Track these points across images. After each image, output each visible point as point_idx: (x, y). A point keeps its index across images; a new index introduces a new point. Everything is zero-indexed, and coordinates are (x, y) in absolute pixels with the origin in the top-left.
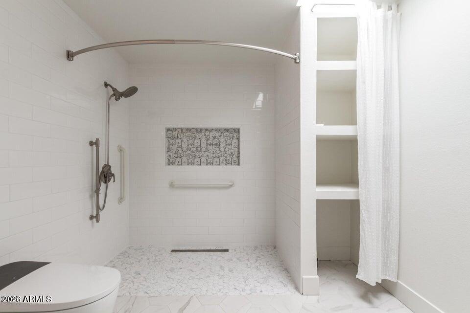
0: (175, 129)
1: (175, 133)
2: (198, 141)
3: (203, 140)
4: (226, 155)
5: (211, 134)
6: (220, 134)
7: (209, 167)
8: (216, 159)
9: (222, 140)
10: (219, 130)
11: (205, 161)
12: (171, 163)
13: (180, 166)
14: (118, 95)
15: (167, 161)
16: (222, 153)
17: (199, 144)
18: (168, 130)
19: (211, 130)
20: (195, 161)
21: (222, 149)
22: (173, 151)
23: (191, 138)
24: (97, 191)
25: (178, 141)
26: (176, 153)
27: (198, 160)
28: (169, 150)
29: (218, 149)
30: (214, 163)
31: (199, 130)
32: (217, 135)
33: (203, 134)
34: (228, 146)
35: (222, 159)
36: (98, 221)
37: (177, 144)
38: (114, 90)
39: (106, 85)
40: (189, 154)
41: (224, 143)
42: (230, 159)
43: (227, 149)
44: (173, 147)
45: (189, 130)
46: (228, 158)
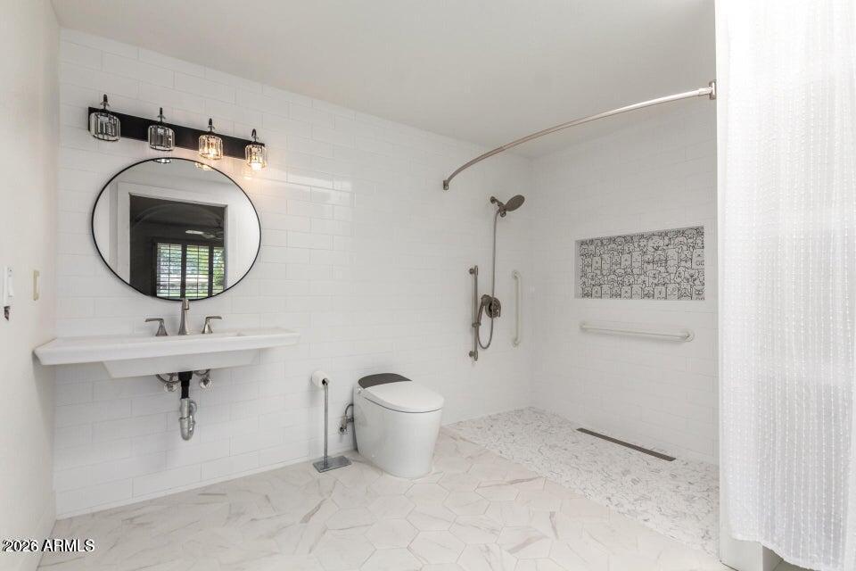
0: (592, 241)
1: (592, 247)
2: (627, 256)
3: (636, 255)
4: (679, 280)
5: (651, 243)
6: (667, 241)
7: (646, 301)
8: (659, 288)
9: (672, 252)
10: (666, 235)
11: (639, 292)
12: (587, 295)
13: (599, 299)
14: (504, 209)
15: (580, 291)
16: (672, 276)
17: (628, 263)
18: (583, 243)
19: (651, 236)
20: (623, 291)
21: (672, 270)
22: (590, 275)
23: (615, 253)
24: (476, 324)
25: (597, 259)
26: (592, 279)
27: (627, 288)
28: (584, 275)
29: (662, 269)
30: (657, 294)
31: (628, 239)
32: (661, 243)
33: (636, 245)
34: (683, 264)
35: (671, 287)
36: (476, 359)
37: (594, 264)
38: (500, 204)
39: (493, 200)
40: (613, 280)
41: (676, 257)
42: (689, 287)
43: (681, 269)
44: (589, 270)
45: (612, 240)
46: (685, 285)
